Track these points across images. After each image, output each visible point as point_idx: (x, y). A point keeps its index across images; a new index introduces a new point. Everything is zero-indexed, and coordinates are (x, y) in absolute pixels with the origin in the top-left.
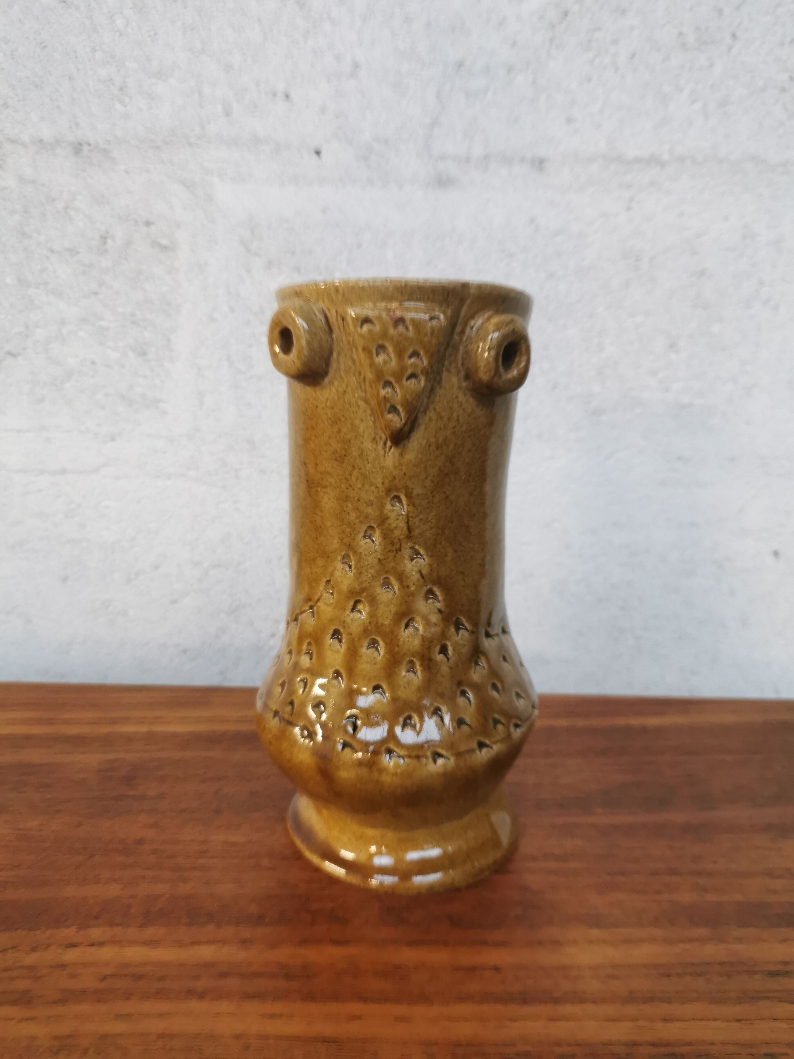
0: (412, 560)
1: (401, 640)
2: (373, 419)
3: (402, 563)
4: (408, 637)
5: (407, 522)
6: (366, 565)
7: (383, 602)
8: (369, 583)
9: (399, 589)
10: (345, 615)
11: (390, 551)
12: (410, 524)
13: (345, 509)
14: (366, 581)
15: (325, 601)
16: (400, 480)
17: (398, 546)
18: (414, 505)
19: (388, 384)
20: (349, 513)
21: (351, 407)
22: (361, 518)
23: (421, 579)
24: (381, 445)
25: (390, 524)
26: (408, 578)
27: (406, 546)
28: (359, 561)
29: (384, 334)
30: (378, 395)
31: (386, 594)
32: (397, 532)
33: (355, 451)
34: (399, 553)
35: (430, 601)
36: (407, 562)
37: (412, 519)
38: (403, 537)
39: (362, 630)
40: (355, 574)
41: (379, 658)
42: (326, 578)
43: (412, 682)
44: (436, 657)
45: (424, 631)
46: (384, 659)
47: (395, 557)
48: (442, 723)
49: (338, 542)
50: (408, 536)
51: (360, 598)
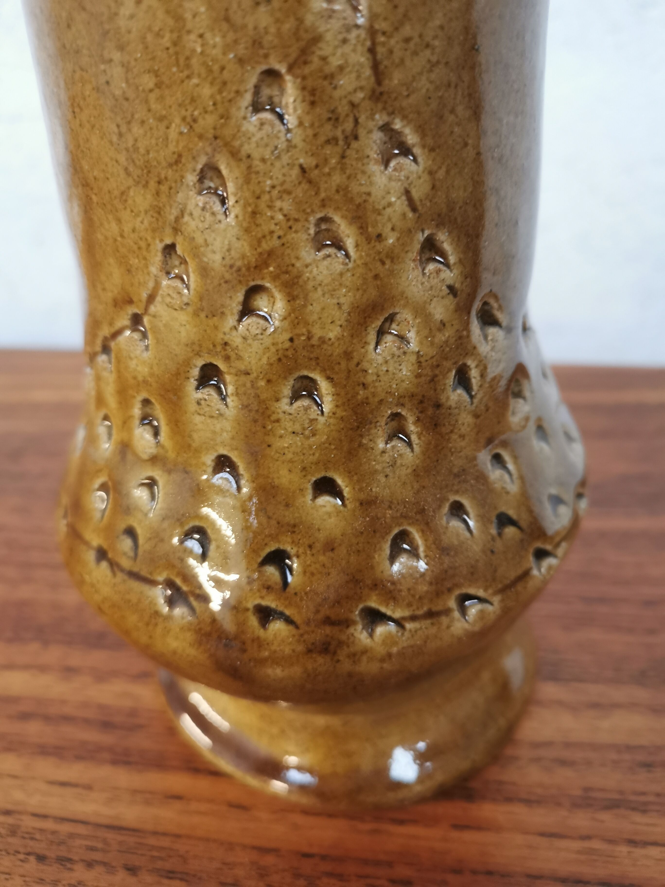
0: (386, 164)
1: (370, 371)
3: (364, 172)
4: (386, 362)
5: (372, 51)
6: (268, 189)
7: (320, 285)
8: (279, 237)
9: (357, 246)
10: (227, 330)
11: (328, 142)
12: (379, 57)
14: (272, 232)
15: (168, 300)
17: (349, 125)
22: (241, 50)
23: (410, 215)
25: (324, 59)
26: (379, 214)
27: (371, 124)
31: (326, 263)
32: (345, 83)
34: (355, 145)
35: (431, 267)
36: (375, 168)
37: (382, 39)
38: (360, 95)
39: (274, 359)
40: (241, 218)
41: (322, 420)
42: (161, 241)
43: (399, 462)
44: (448, 398)
45: (421, 343)
46: (332, 421)
47: (343, 157)
48: (468, 534)
49: (181, 133)
50: (373, 91)
51: (259, 282)
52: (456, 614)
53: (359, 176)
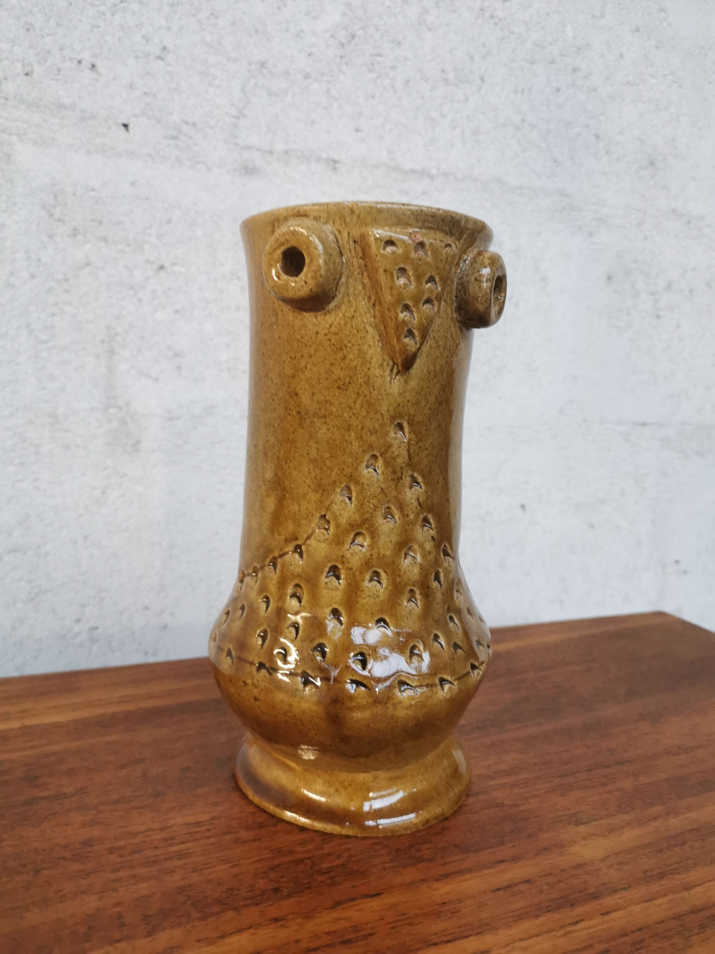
0: (411, 488)
1: (402, 570)
2: (380, 345)
3: (403, 491)
4: (408, 566)
5: (409, 450)
6: (368, 495)
7: (384, 533)
8: (371, 513)
9: (399, 518)
10: (344, 550)
11: (391, 480)
12: (411, 452)
13: (347, 438)
14: (368, 511)
15: (318, 538)
16: (403, 407)
17: (399, 474)
18: (414, 433)
19: (407, 308)
20: (351, 442)
21: (358, 332)
22: (365, 448)
23: (419, 507)
24: (388, 372)
25: (392, 452)
26: (408, 507)
27: (407, 474)
28: (361, 491)
29: (406, 257)
30: (396, 318)
31: (387, 524)
32: (400, 460)
33: (361, 378)
34: (401, 481)
35: (426, 528)
36: (407, 490)
37: (412, 446)
38: (404, 465)
39: (364, 563)
40: (356, 505)
41: (382, 590)
42: (320, 513)
43: (413, 612)
44: (432, 585)
45: (421, 559)
46: (386, 591)
47: (396, 485)
48: (442, 650)
49: (337, 474)
50: (408, 463)
51: (360, 531)
52: (439, 687)
53: (402, 492)
